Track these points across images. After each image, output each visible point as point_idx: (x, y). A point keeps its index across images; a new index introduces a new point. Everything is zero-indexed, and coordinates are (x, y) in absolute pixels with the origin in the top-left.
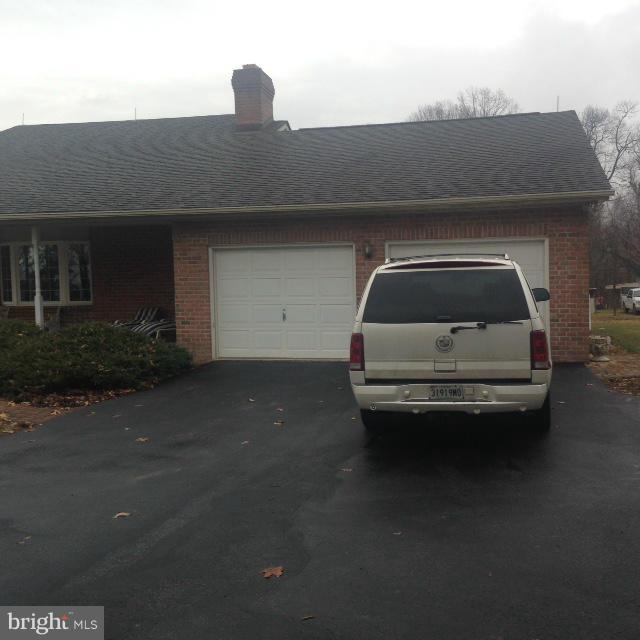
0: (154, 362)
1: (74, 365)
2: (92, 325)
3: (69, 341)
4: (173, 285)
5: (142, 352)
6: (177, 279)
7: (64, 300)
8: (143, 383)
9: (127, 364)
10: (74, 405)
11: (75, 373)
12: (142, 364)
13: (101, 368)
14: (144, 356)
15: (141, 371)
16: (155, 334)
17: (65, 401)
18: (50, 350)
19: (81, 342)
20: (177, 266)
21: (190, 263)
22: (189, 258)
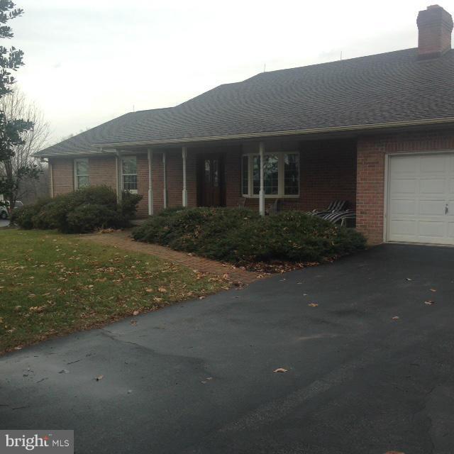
0: (336, 243)
1: (277, 242)
2: (293, 213)
3: (275, 224)
4: (356, 184)
5: (327, 234)
6: (359, 180)
7: (281, 194)
8: (326, 259)
9: (314, 244)
10: (274, 272)
11: (276, 248)
12: (325, 244)
13: (295, 246)
14: (328, 237)
15: (324, 249)
16: (341, 220)
17: (268, 268)
18: (262, 231)
19: (284, 226)
20: (360, 169)
21: (369, 166)
22: (369, 163)
